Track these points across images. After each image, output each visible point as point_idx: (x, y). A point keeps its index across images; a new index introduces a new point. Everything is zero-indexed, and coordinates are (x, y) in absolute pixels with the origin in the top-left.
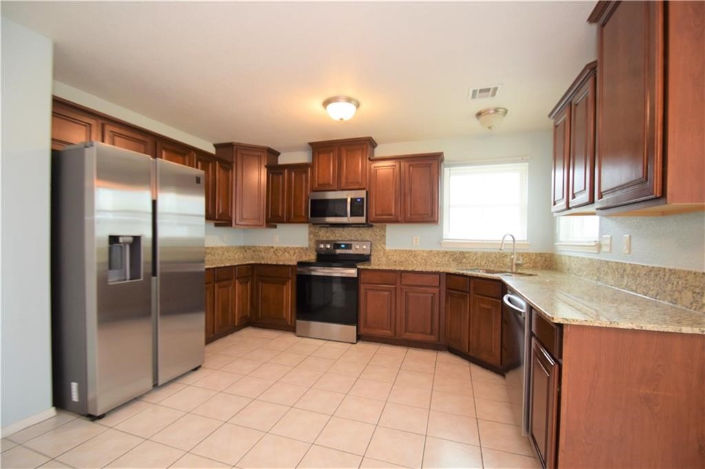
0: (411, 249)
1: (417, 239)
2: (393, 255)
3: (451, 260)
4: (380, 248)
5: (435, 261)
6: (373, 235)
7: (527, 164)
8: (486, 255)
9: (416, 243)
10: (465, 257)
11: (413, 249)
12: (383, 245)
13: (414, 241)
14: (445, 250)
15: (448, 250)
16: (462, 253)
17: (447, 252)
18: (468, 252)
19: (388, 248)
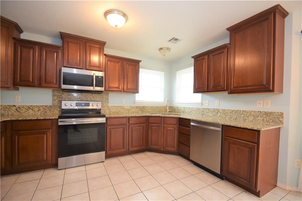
0: (122, 105)
1: (124, 101)
2: (112, 109)
3: (139, 110)
4: (105, 105)
5: (132, 111)
6: (101, 98)
7: (164, 73)
8: (152, 108)
9: (124, 102)
10: (144, 109)
11: (123, 106)
12: (107, 104)
13: (123, 102)
14: (137, 106)
15: (138, 106)
16: (144, 107)
17: (137, 107)
18: (146, 107)
19: (110, 105)
